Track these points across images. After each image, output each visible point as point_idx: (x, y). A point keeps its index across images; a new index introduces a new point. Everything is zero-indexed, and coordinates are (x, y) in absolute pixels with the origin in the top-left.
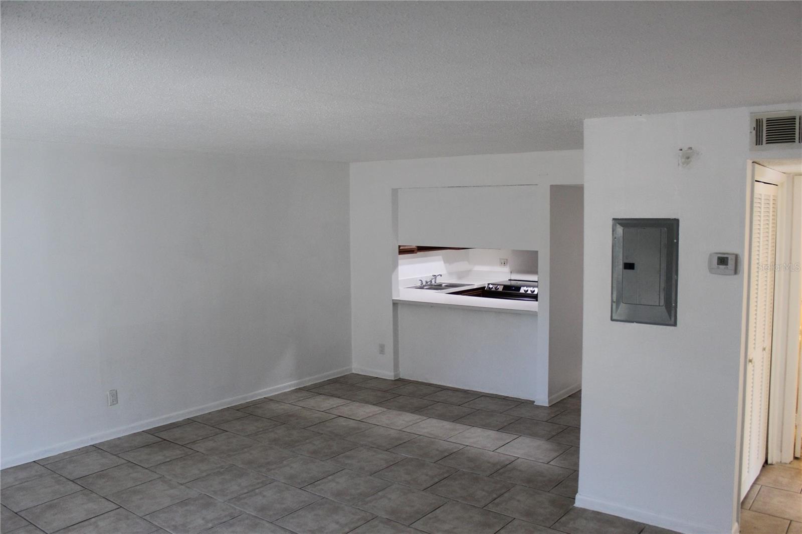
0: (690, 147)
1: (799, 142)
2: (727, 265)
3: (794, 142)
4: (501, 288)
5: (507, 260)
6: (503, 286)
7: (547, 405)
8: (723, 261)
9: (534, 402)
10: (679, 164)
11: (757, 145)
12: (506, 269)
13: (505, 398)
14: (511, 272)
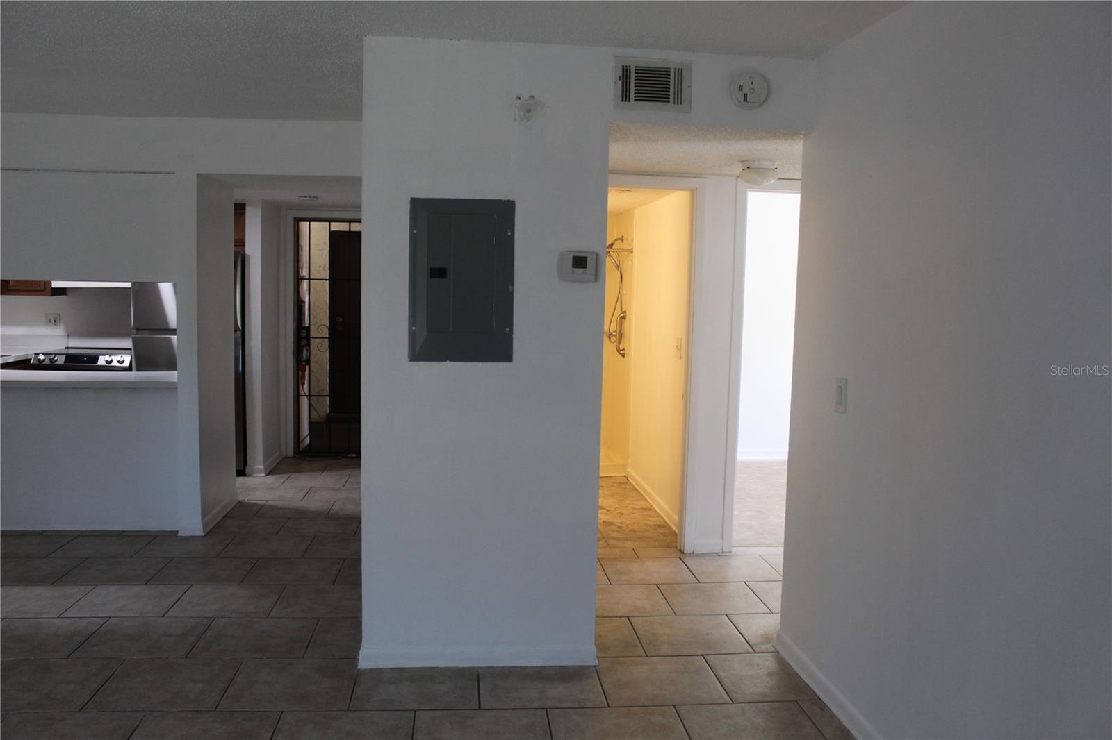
0: (532, 95)
1: (674, 103)
2: (586, 268)
3: (669, 102)
4: (61, 360)
5: (60, 315)
6: (64, 357)
7: (201, 533)
8: (580, 262)
9: (177, 532)
10: (515, 120)
11: (623, 101)
12: (59, 331)
13: (121, 534)
14: (68, 336)
